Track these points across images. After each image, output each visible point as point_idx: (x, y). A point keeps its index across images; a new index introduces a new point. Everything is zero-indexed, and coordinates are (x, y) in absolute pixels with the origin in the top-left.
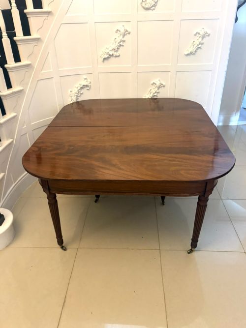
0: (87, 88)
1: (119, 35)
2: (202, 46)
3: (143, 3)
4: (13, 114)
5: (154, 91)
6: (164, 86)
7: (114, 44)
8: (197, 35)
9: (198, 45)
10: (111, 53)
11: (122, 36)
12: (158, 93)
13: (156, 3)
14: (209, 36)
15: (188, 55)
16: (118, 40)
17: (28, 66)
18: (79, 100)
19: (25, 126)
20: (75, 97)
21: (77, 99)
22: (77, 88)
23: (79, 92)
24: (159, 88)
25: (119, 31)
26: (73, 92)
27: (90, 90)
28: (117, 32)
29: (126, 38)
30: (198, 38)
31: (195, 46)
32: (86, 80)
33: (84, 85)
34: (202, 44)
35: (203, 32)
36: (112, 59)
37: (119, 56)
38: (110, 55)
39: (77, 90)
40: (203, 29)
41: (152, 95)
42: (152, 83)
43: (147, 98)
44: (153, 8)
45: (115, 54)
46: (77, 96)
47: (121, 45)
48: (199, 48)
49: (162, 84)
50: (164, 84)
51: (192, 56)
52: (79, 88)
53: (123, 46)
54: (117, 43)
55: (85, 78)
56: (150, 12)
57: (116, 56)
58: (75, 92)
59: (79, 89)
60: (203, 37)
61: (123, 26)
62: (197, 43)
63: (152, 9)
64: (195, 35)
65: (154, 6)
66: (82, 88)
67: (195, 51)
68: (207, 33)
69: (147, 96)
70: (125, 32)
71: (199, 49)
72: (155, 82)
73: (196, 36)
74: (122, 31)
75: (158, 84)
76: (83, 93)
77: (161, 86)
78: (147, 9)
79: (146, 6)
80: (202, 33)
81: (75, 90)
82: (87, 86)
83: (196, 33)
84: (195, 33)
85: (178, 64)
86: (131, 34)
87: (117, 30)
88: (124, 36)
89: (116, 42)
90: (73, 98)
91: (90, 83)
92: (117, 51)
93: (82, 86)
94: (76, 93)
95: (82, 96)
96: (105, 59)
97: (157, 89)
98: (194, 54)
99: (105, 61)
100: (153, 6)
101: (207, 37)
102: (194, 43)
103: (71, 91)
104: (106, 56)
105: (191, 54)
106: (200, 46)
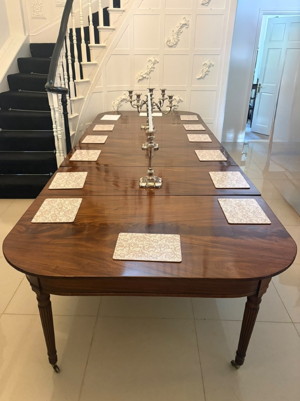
0: (126, 101)
1: (150, 64)
2: (209, 73)
3: (168, 42)
4: (77, 114)
6: (182, 101)
7: (147, 69)
8: (205, 65)
9: (206, 72)
10: (144, 76)
11: (152, 65)
12: (178, 106)
13: (177, 42)
14: (213, 66)
15: (199, 79)
16: (150, 67)
17: (88, 82)
18: (119, 110)
19: (82, 125)
20: (117, 107)
21: (118, 109)
22: (118, 100)
23: (119, 104)
24: (178, 103)
25: (151, 61)
26: (116, 104)
27: (128, 103)
28: (149, 62)
29: (155, 66)
30: (205, 67)
31: (204, 73)
32: (125, 95)
33: (123, 99)
34: (209, 71)
35: (209, 63)
36: (145, 80)
37: (150, 78)
39: (118, 102)
40: (209, 61)
45: (147, 76)
46: (118, 107)
47: (151, 71)
51: (202, 80)
52: (120, 101)
53: (153, 71)
54: (149, 69)
55: (125, 93)
56: (173, 49)
57: (148, 79)
59: (120, 102)
60: (209, 67)
61: (154, 57)
62: (205, 70)
63: (174, 47)
66: (122, 101)
67: (204, 76)
68: (212, 64)
70: (155, 62)
71: (207, 75)
72: (175, 98)
74: (153, 61)
75: (178, 99)
77: (180, 101)
78: (171, 47)
79: (170, 45)
84: (204, 63)
85: (192, 86)
86: (159, 63)
87: (149, 60)
88: (154, 64)
90: (115, 108)
91: (128, 97)
92: (149, 75)
95: (121, 106)
96: (139, 80)
98: (203, 78)
99: (140, 82)
100: (174, 45)
102: (203, 71)
103: (114, 103)
104: (141, 78)
105: (201, 78)
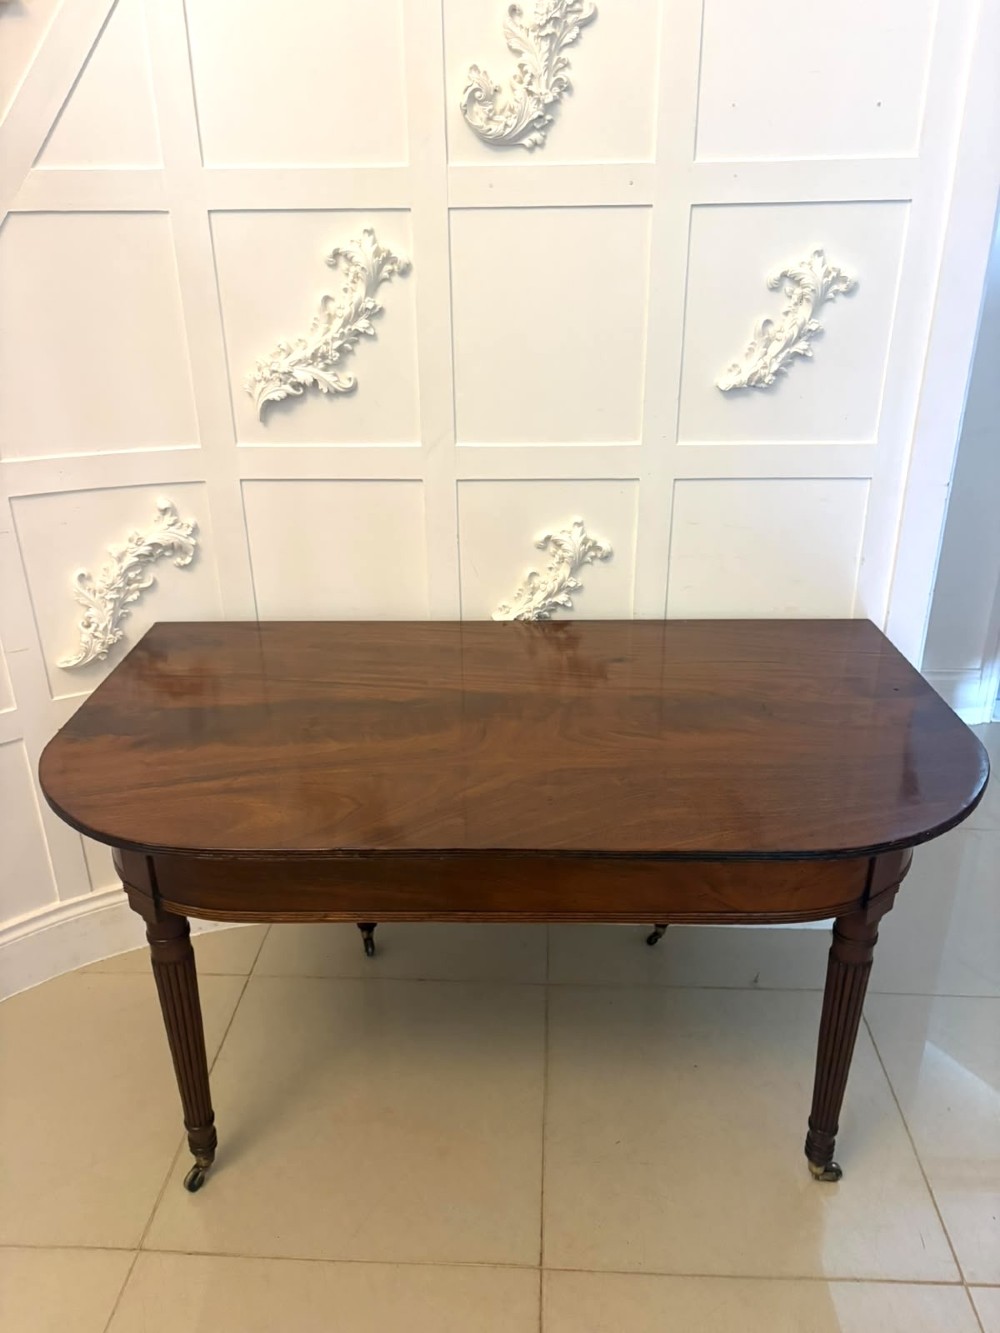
0: (178, 560)
1: (346, 282)
2: (817, 349)
3: (477, 107)
5: (548, 581)
6: (607, 557)
7: (323, 326)
8: (788, 286)
9: (789, 343)
10: (304, 375)
11: (361, 289)
12: (576, 590)
13: (549, 107)
14: (850, 292)
15: (735, 391)
16: (343, 305)
20: (110, 605)
21: (119, 620)
22: (120, 559)
23: (129, 581)
24: (577, 565)
25: (349, 260)
26: (98, 583)
27: (199, 568)
28: (334, 266)
29: (384, 297)
30: (788, 304)
31: (776, 347)
32: (168, 519)
33: (154, 545)
34: (815, 335)
35: (820, 272)
36: (314, 406)
37: (351, 392)
38: (296, 385)
39: (116, 570)
40: (819, 253)
41: (539, 599)
42: (540, 537)
43: (510, 617)
44: (536, 136)
45: (327, 379)
46: (121, 604)
47: (358, 334)
48: (797, 355)
49: (595, 547)
50: (605, 544)
51: (758, 399)
52: (130, 559)
53: (373, 337)
54: (338, 322)
55: (163, 502)
56: (516, 160)
57: (334, 394)
58: (109, 582)
59: (131, 568)
60: (820, 301)
61: (370, 232)
62: (786, 328)
63: (527, 142)
64: (775, 288)
65: (543, 123)
66: (145, 560)
67: (777, 373)
68: (839, 278)
69: (511, 606)
70: (380, 267)
71: (798, 363)
72: (556, 535)
73: (781, 295)
74: (364, 256)
75: (572, 543)
76: (154, 585)
77: (589, 555)
78: (501, 143)
79: (496, 128)
80: (814, 277)
81: (106, 573)
82: (175, 549)
83: (777, 275)
84: (774, 274)
85: (682, 443)
86: (414, 274)
87: (336, 254)
88: (373, 285)
89: (330, 318)
90: (93, 612)
91: (195, 531)
92: (338, 365)
93: (144, 550)
94: (110, 587)
95: (149, 598)
96: (269, 406)
97: (565, 571)
98: (770, 389)
99: (277, 418)
100: (530, 128)
101: (841, 299)
102: (771, 330)
103: (82, 577)
104: (277, 392)
105: (754, 385)
106: (801, 346)
